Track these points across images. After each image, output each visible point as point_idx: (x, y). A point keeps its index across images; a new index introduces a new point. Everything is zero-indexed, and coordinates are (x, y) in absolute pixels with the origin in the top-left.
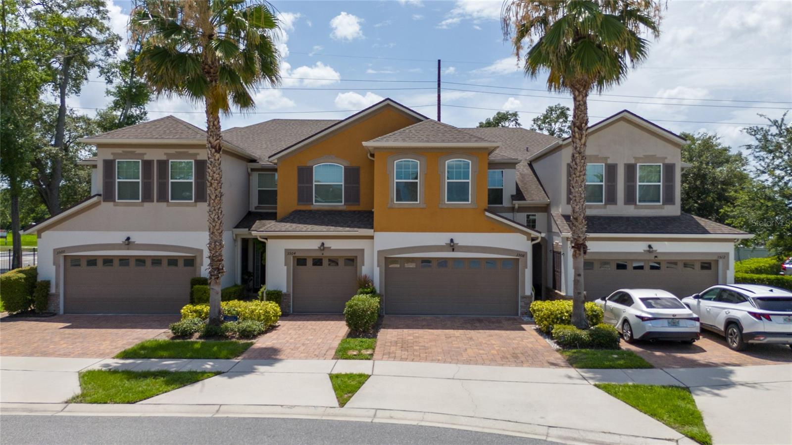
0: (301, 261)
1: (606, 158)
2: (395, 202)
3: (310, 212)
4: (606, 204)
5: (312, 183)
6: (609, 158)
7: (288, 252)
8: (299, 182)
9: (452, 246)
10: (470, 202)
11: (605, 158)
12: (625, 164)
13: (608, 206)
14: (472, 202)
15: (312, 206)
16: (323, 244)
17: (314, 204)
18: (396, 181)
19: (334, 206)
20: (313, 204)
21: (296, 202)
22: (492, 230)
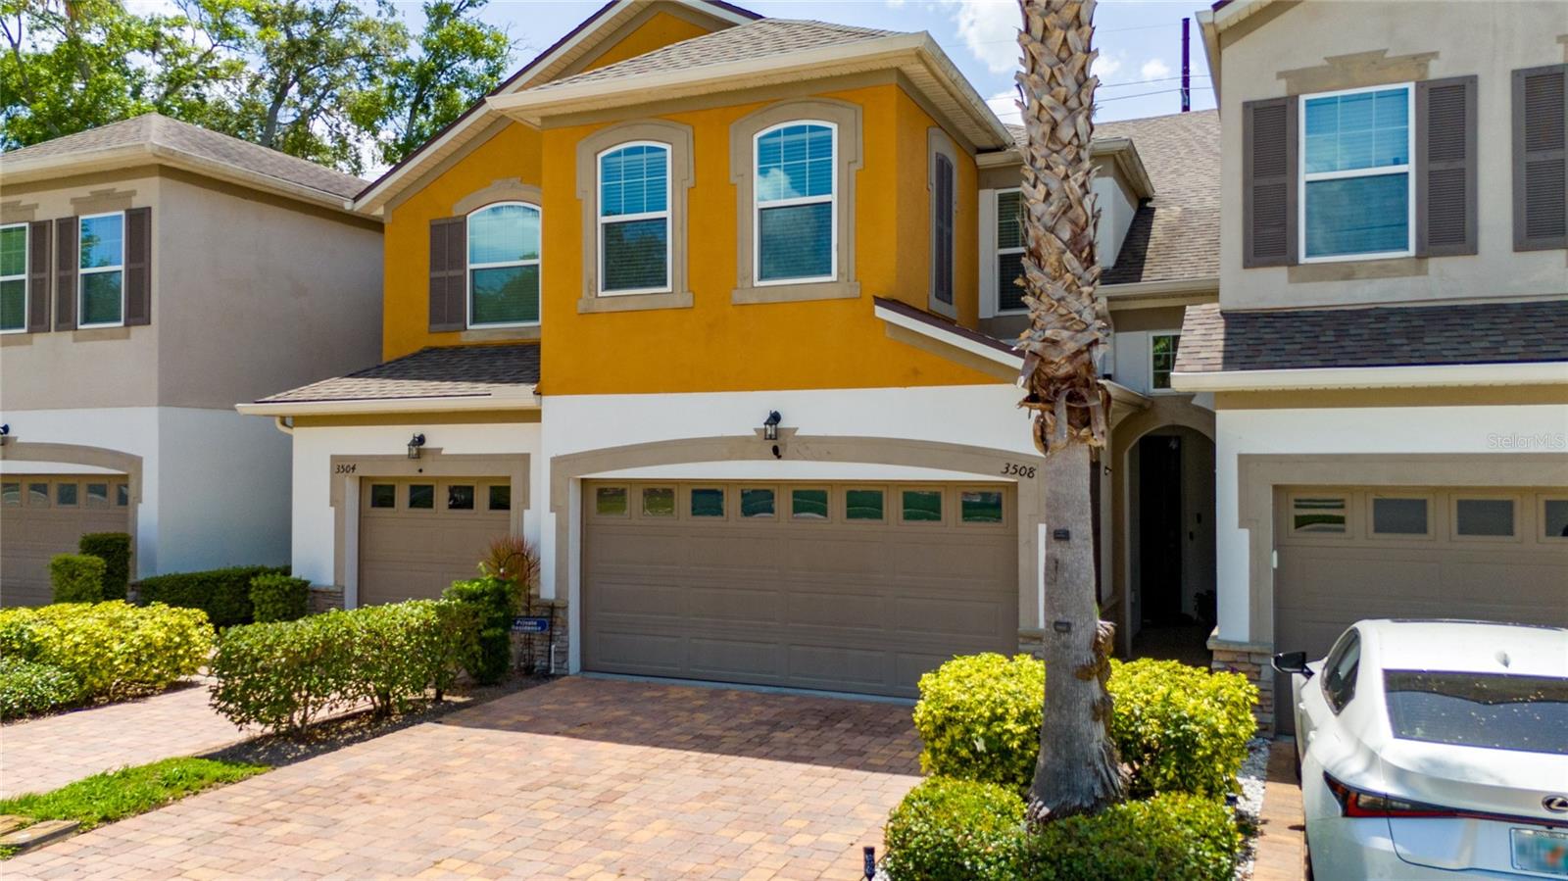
0: (381, 495)
1: (1421, 60)
2: (600, 294)
3: (458, 350)
4: (1422, 255)
5: (463, 266)
6: (1434, 55)
7: (342, 466)
8: (434, 266)
9: (775, 438)
10: (834, 277)
11: (1415, 58)
12: (1516, 74)
13: (1433, 263)
14: (839, 274)
15: (463, 334)
16: (421, 440)
17: (469, 327)
18: (603, 220)
19: (519, 331)
20: (466, 329)
21: (424, 323)
22: (914, 377)
